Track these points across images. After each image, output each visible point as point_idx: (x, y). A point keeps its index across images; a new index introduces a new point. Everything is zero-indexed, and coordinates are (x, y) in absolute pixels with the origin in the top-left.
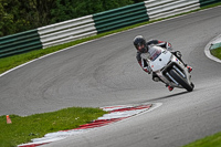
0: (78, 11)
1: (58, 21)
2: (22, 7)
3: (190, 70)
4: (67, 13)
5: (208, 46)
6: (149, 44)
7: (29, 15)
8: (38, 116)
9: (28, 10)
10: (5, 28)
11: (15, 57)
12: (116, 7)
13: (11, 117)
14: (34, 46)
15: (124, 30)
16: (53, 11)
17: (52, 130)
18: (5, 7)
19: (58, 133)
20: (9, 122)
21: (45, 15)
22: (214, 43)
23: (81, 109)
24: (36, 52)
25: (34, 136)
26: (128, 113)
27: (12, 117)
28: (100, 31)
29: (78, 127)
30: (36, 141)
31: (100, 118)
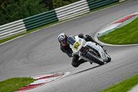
0: (14, 18)
4: (7, 19)
5: (96, 35)
12: (37, 13)
15: (43, 28)
22: (100, 33)
23: (20, 79)
26: (49, 79)
28: (29, 29)
29: (18, 90)
31: (32, 84)
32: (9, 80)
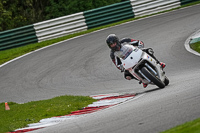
0: (70, 9)
1: (52, 18)
2: (19, 5)
3: (163, 66)
4: (60, 10)
5: (188, 40)
6: (122, 42)
7: (26, 11)
9: (25, 8)
10: (4, 23)
12: (105, 5)
14: (31, 40)
15: (111, 26)
16: (48, 9)
17: (47, 116)
18: (4, 5)
20: (8, 108)
21: (40, 12)
22: (194, 37)
23: (73, 97)
25: (30, 121)
26: (115, 101)
27: (10, 104)
28: (91, 26)
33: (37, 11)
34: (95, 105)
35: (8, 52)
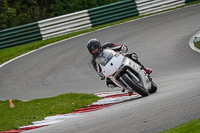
0: (74, 7)
1: (56, 15)
2: (23, 3)
4: (65, 8)
7: (30, 9)
8: (38, 101)
9: (29, 5)
10: (8, 21)
11: (18, 47)
13: (13, 102)
14: (35, 37)
15: (116, 24)
16: (52, 6)
17: (51, 114)
18: (9, 2)
19: (56, 117)
20: (12, 106)
21: (45, 9)
22: (198, 36)
23: (77, 95)
24: (36, 43)
25: (35, 119)
26: (121, 99)
27: (15, 102)
29: (74, 111)
30: (37, 123)
31: (94, 104)
32: (62, 96)
33: (41, 8)
34: (99, 102)
35: (13, 50)
